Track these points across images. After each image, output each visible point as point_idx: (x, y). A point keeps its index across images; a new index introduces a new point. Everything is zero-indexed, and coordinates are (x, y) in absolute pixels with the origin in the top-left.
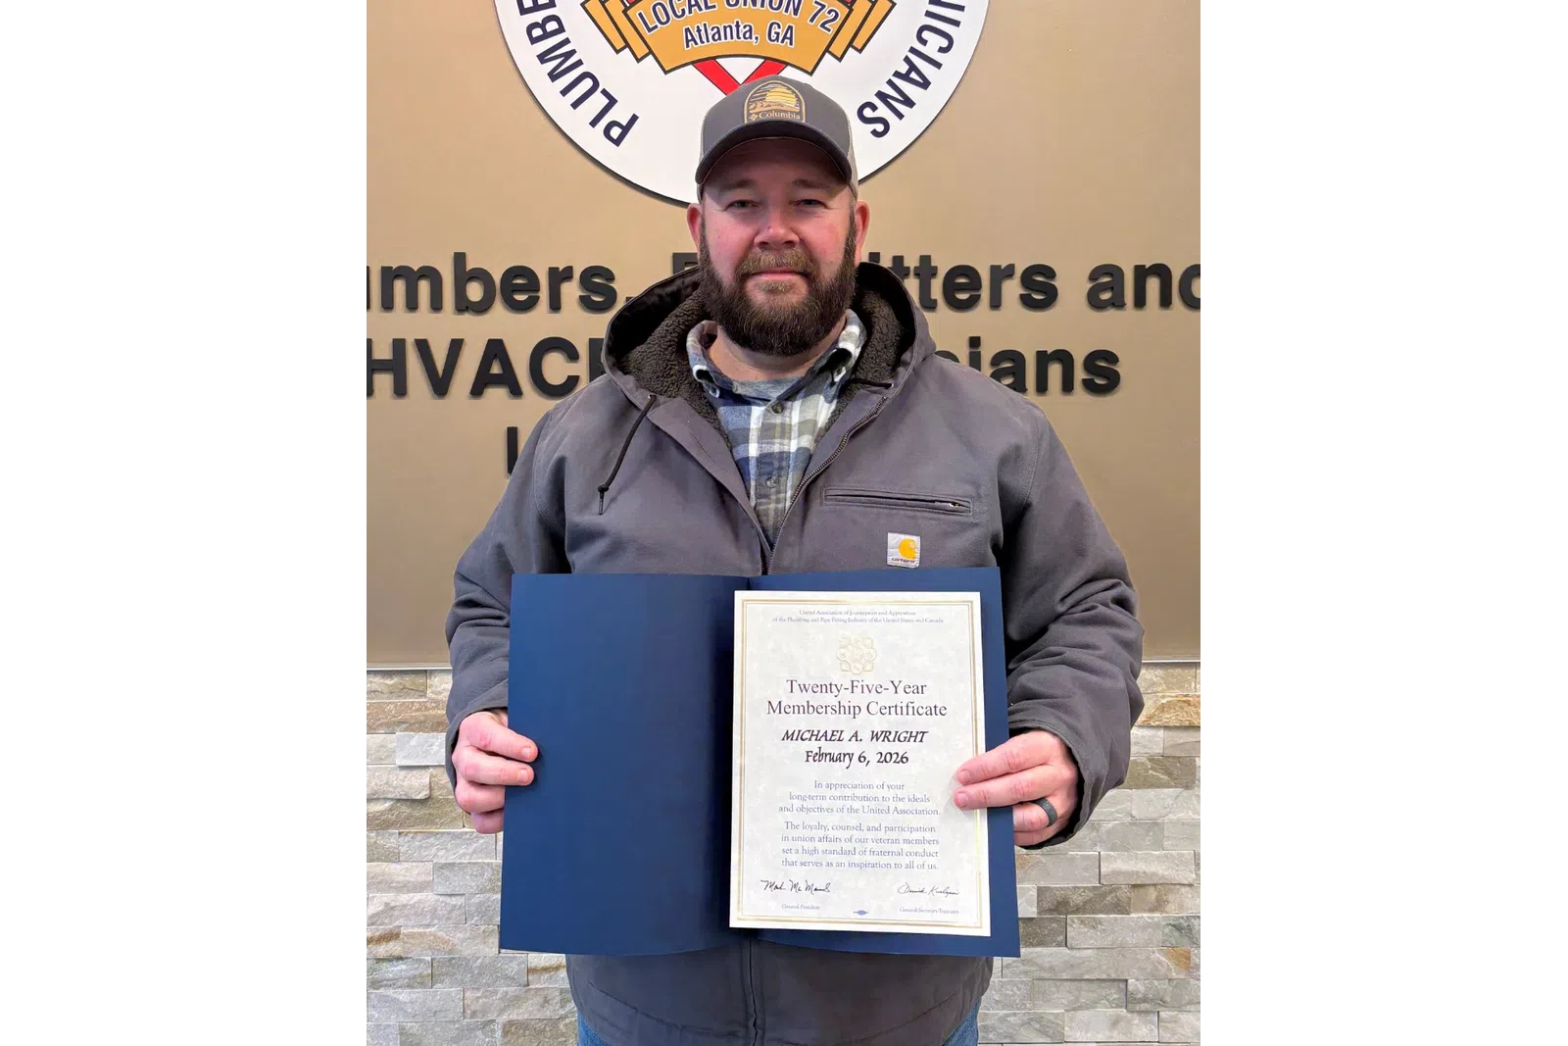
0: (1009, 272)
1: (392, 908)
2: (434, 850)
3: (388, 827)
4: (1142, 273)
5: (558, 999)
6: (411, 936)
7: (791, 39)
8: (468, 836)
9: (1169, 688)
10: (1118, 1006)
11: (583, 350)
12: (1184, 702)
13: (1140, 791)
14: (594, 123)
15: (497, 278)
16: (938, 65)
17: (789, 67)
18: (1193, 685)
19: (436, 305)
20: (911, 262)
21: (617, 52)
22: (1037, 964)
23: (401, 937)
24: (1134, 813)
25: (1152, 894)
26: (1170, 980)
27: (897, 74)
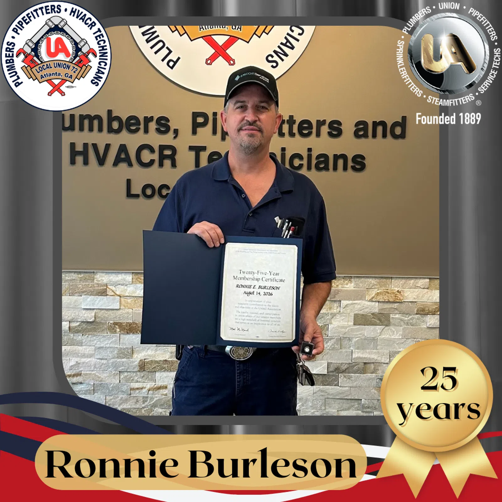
0: (324, 122)
1: (79, 363)
2: (95, 341)
3: (77, 333)
4: (375, 124)
5: (142, 400)
6: (86, 374)
7: (240, 29)
8: (109, 336)
9: (381, 287)
10: (358, 410)
11: (157, 149)
12: (386, 292)
13: (368, 326)
14: (163, 60)
15: (124, 120)
16: (298, 40)
17: (239, 40)
18: (390, 286)
19: (100, 130)
20: (286, 118)
21: (173, 32)
22: (326, 392)
23: (82, 375)
24: (366, 335)
25: (372, 366)
26: (378, 400)
27: (282, 44)
